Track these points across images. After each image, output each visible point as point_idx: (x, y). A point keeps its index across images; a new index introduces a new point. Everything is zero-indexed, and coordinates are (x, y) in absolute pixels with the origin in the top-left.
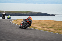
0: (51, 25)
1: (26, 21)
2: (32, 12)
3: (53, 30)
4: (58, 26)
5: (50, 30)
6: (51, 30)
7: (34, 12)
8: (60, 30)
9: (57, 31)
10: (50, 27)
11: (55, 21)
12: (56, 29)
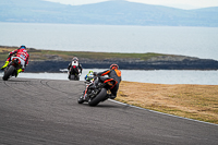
2: (164, 56)
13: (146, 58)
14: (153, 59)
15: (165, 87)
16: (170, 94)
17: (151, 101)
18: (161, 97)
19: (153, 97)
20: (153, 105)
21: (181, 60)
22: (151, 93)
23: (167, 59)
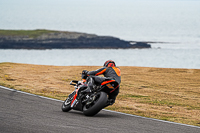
0: (136, 85)
1: (96, 83)
2: (57, 33)
3: (144, 108)
4: (162, 91)
5: (130, 106)
6: (133, 106)
7: (66, 33)
8: (171, 105)
9: (159, 110)
10: (132, 93)
11: (151, 70)
12: (156, 103)
13: (35, 36)
14: (44, 37)
15: (57, 69)
16: (64, 77)
17: (42, 86)
18: (53, 80)
19: (44, 81)
20: (44, 90)
21: (76, 37)
22: (42, 76)
23: (60, 36)
